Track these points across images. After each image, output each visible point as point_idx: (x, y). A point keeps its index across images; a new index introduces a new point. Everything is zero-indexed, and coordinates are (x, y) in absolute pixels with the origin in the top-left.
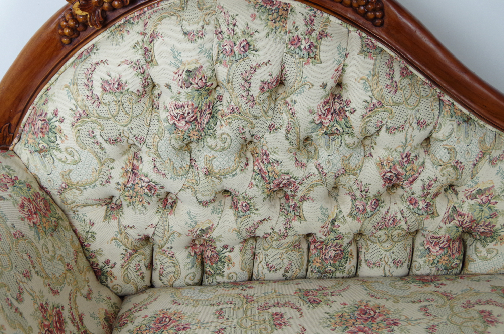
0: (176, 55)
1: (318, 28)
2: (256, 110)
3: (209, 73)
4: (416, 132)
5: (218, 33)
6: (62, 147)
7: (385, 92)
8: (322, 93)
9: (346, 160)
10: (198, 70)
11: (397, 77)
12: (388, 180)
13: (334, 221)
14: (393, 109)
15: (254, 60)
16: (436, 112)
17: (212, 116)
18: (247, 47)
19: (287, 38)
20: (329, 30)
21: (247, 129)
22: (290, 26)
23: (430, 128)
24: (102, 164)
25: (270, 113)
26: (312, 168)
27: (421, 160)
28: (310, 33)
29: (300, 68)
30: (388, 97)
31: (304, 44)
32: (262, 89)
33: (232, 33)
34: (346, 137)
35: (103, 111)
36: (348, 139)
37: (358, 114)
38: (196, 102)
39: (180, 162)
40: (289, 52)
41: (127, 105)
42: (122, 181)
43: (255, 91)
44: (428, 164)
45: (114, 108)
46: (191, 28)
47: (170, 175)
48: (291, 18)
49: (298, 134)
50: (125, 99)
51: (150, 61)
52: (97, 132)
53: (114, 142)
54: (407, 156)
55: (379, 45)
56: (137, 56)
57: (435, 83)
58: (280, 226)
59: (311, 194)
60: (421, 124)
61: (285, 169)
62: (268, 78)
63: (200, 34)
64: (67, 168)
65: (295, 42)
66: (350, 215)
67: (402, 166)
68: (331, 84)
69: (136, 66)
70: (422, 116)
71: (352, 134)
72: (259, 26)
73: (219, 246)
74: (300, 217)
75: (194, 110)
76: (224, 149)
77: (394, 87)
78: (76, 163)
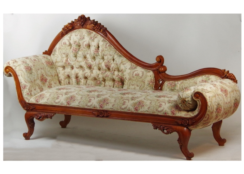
0: (73, 39)
1: (96, 36)
2: (85, 50)
3: (78, 42)
4: (109, 56)
5: (80, 35)
6: (56, 54)
7: (104, 48)
8: (95, 47)
9: (99, 61)
10: (76, 41)
11: (107, 46)
12: (106, 66)
13: (98, 75)
14: (105, 51)
15: (84, 40)
16: (114, 53)
17: (79, 50)
18: (83, 38)
19: (90, 37)
20: (98, 37)
21: (84, 53)
22: (91, 35)
23: (112, 56)
24: (62, 58)
25: (87, 50)
26: (94, 63)
27: (112, 63)
28: (94, 37)
29: (91, 42)
30: (105, 49)
31: (92, 38)
32: (85, 45)
33: (82, 36)
34: (99, 56)
35: (63, 48)
36: (99, 57)
37: (100, 52)
38: (76, 47)
39: (74, 59)
40: (90, 40)
41: (66, 47)
42: (65, 62)
43: (84, 46)
44: (113, 64)
45: (64, 47)
46: (76, 34)
47: (72, 61)
48: (92, 34)
49: (91, 55)
50: (66, 46)
51: (70, 39)
52: (61, 51)
53: (64, 54)
54: (109, 61)
55: (106, 40)
56: (68, 38)
57: (116, 49)
58: (89, 75)
59: (94, 68)
60: (110, 55)
61: (90, 62)
62: (86, 44)
63: (77, 35)
64: (56, 58)
65: (91, 38)
66: (101, 74)
67: (108, 63)
68: (96, 46)
69: (68, 40)
70: (110, 53)
71: (100, 56)
72: (86, 35)
73: (79, 77)
74: (92, 73)
75: (76, 49)
76: (80, 57)
77: (106, 47)
78: (58, 57)
